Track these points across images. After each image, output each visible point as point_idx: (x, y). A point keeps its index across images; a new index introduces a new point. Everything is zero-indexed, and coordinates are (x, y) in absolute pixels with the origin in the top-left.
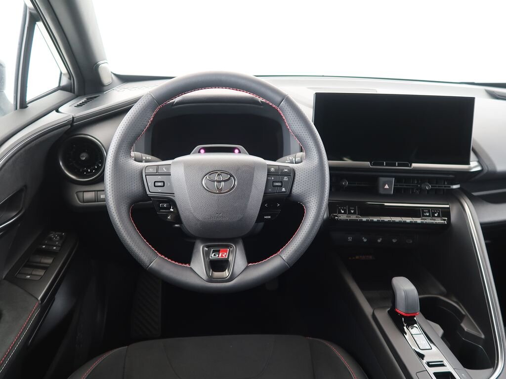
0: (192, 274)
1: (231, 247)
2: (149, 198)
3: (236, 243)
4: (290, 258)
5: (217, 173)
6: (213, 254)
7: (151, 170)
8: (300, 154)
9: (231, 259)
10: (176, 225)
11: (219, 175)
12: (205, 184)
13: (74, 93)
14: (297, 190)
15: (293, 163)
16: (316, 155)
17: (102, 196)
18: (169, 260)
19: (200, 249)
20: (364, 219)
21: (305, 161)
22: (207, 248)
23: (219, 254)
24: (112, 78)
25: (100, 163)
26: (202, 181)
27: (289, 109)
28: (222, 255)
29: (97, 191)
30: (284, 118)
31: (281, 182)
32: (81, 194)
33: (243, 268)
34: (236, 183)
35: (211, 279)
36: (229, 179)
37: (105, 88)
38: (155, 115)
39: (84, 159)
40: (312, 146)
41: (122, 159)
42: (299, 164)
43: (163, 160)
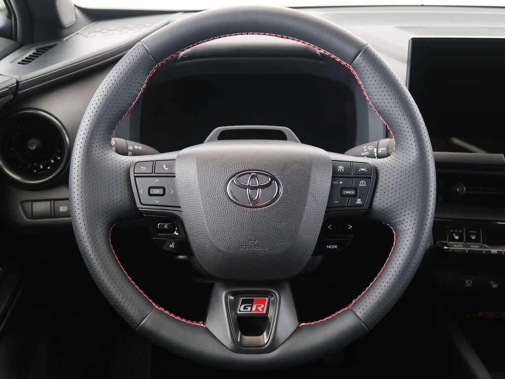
0: (208, 338)
1: (272, 296)
2: (140, 213)
3: (279, 289)
4: (370, 316)
5: (250, 173)
6: (243, 306)
7: (143, 169)
8: (385, 142)
9: (271, 314)
10: (181, 257)
11: (253, 177)
12: (231, 192)
13: (16, 40)
14: (381, 201)
15: (374, 157)
16: (414, 144)
17: (63, 209)
18: (172, 315)
19: (222, 297)
20: (494, 251)
21: (395, 154)
22: (232, 296)
23: (252, 307)
24: (76, 15)
25: (59, 155)
26: (226, 187)
27: (369, 69)
28: (258, 308)
29: (55, 200)
30: (360, 82)
31: (356, 189)
32: (28, 205)
33: (291, 329)
34: (281, 191)
35: (239, 348)
36: (270, 184)
37: (65, 32)
38: (150, 79)
39: (34, 148)
40: (407, 130)
41: (98, 152)
42: (385, 159)
43: (162, 151)
